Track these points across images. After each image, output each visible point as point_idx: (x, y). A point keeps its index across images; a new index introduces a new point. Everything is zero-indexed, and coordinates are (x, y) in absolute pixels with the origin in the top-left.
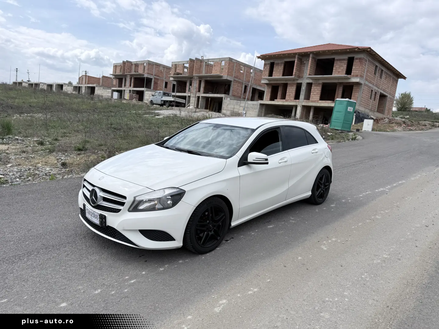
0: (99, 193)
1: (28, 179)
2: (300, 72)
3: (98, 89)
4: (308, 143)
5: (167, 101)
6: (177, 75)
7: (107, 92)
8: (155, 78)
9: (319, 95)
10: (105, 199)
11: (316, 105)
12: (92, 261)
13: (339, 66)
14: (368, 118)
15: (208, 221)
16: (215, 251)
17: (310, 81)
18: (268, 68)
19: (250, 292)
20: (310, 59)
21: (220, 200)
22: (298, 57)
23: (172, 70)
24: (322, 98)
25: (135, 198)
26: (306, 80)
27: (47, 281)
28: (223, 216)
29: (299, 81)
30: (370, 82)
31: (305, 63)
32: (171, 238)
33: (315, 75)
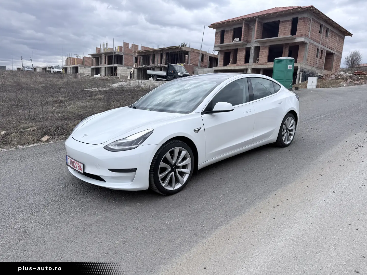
2: (248, 37)
3: (81, 69)
8: (125, 55)
9: (267, 58)
11: (264, 67)
13: (284, 28)
14: (313, 75)
17: (258, 44)
18: (220, 35)
20: (256, 23)
22: (245, 23)
24: (269, 60)
26: (254, 44)
29: (248, 46)
31: (252, 28)
33: (262, 38)
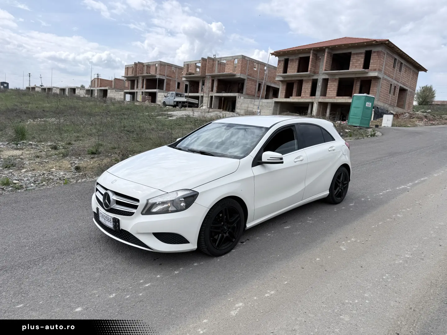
0: (112, 197)
1: (42, 184)
2: (315, 68)
3: (110, 92)
4: (325, 141)
5: (180, 102)
6: (189, 75)
7: (120, 95)
8: (167, 79)
9: (336, 91)
10: (118, 203)
11: (333, 102)
12: (107, 265)
13: (355, 60)
14: (387, 113)
15: (222, 223)
16: (231, 253)
17: (326, 77)
18: (283, 64)
19: (267, 295)
20: (326, 54)
21: (235, 201)
22: (313, 53)
23: (184, 70)
24: (339, 94)
25: (148, 200)
26: (323, 76)
27: (62, 285)
28: (238, 218)
29: (315, 77)
30: (389, 76)
31: (320, 59)
32: (185, 241)
33: (331, 70)
